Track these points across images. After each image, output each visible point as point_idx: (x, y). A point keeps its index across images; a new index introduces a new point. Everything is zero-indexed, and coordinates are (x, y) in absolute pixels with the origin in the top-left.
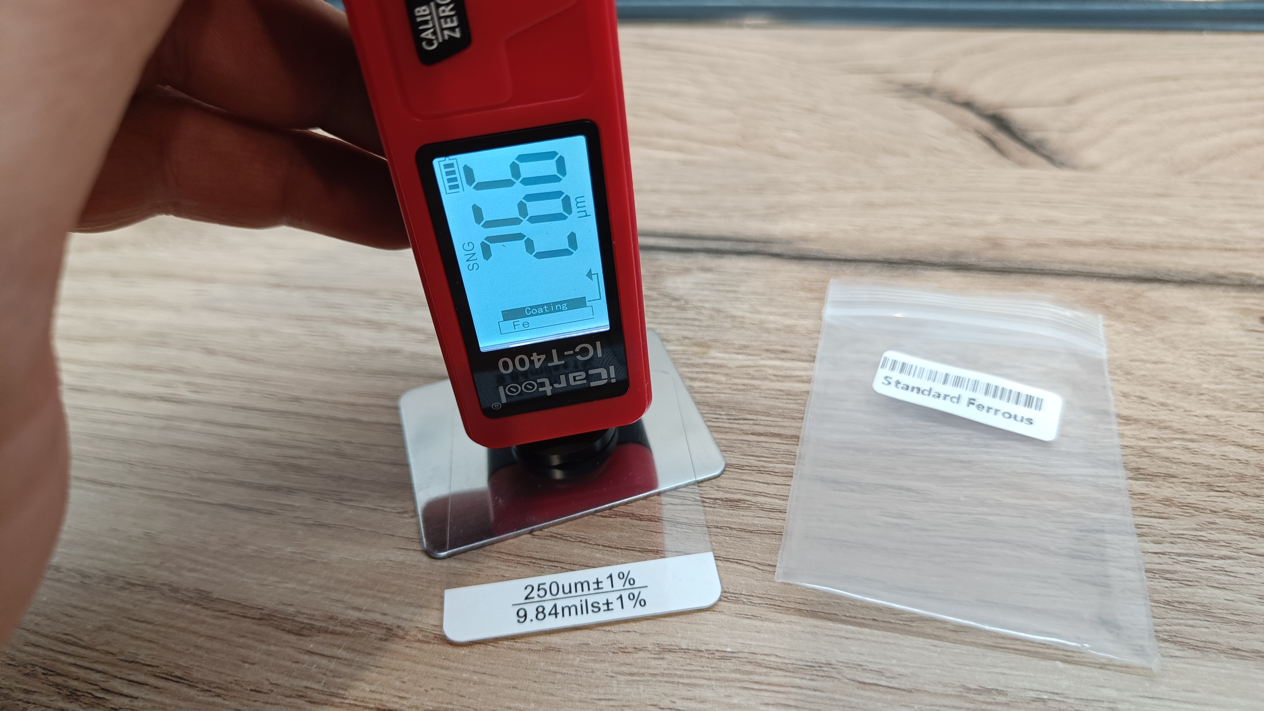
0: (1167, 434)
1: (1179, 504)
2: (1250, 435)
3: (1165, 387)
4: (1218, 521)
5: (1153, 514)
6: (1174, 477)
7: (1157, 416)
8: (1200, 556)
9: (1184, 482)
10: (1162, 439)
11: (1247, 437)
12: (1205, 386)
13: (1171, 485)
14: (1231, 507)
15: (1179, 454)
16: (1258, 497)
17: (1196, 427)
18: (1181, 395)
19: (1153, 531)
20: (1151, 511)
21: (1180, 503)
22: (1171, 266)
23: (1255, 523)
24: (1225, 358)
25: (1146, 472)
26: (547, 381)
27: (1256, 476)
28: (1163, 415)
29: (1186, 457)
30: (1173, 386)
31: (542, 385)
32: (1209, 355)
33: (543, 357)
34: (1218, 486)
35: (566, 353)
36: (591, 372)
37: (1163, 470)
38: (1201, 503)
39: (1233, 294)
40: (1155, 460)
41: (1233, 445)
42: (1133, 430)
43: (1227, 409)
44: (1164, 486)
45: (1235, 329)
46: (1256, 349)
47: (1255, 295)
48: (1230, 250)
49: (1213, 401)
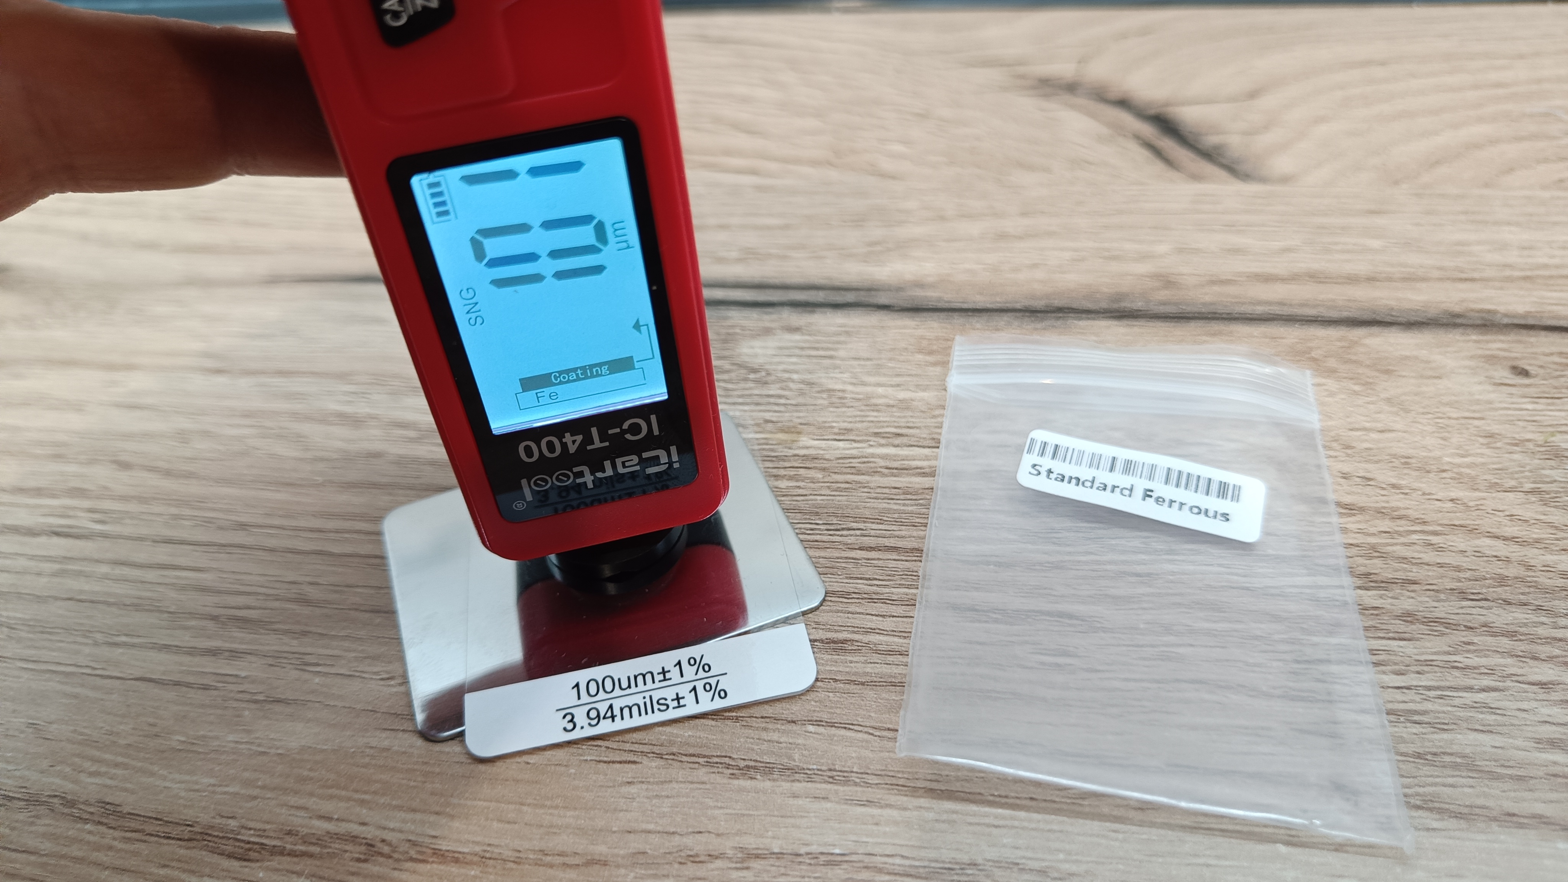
0: (1403, 526)
1: (1425, 620)
2: (1509, 523)
3: (1397, 463)
4: (1475, 640)
5: (1391, 635)
6: (1415, 583)
7: (1388, 502)
8: (1456, 689)
10: (1397, 532)
11: (1506, 526)
12: (1447, 459)
13: (1412, 594)
14: (1491, 620)
15: (1421, 552)
16: (1526, 605)
17: (1440, 515)
18: (1417, 473)
19: (1393, 658)
20: (1389, 631)
21: (1426, 618)
22: (1393, 303)
23: (1523, 640)
24: (1471, 421)
25: (1379, 578)
26: (585, 469)
27: (1520, 578)
28: (1396, 501)
29: (1429, 556)
30: (1406, 462)
31: (581, 474)
32: (1450, 418)
33: (579, 438)
34: (1473, 593)
35: (610, 432)
36: (645, 455)
37: (1400, 575)
38: (1453, 617)
39: (1474, 337)
40: (1389, 561)
41: (1488, 537)
42: (1359, 522)
43: (1477, 489)
44: (1403, 596)
45: (1480, 383)
46: (1509, 409)
47: (1502, 337)
48: (1466, 280)
49: (1458, 479)
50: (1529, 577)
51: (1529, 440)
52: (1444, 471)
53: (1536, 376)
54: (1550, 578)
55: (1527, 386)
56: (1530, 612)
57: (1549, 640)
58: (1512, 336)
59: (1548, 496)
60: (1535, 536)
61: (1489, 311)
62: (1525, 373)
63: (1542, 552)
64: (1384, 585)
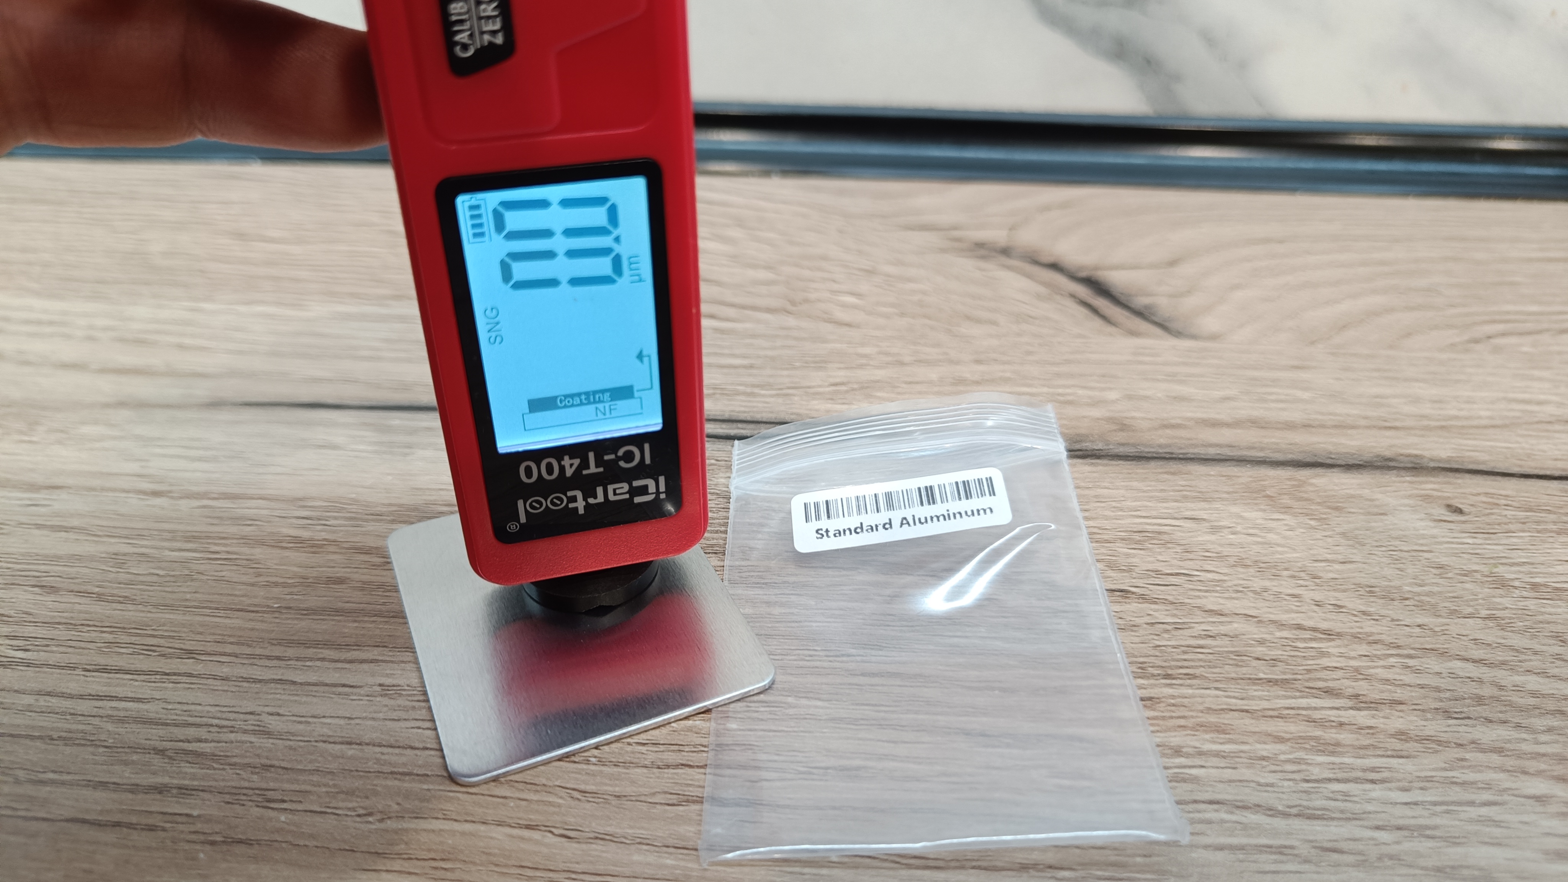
0: (1379, 650)
1: (1417, 738)
2: (1474, 647)
3: (1362, 591)
4: (1468, 756)
5: (1389, 753)
6: (1401, 703)
7: (1362, 628)
8: (1460, 804)
9: (1415, 710)
10: (1375, 656)
11: (1472, 649)
12: (1408, 588)
13: (1401, 714)
14: (1477, 737)
15: (1401, 674)
16: (1505, 723)
17: (1411, 640)
18: (1382, 601)
19: (1395, 775)
20: (1387, 749)
21: (1417, 736)
22: (1331, 448)
23: (1511, 756)
24: (1421, 554)
25: (1368, 699)
27: (1495, 697)
28: (1368, 626)
29: (1409, 678)
30: (1371, 591)
32: (1401, 551)
34: (1456, 712)
37: (1385, 696)
38: (1442, 734)
39: (1408, 479)
40: (1374, 683)
41: (1458, 659)
42: (1339, 646)
43: (1439, 616)
44: (1393, 716)
45: (1422, 520)
46: (1452, 543)
47: (1432, 479)
48: (1390, 428)
49: (1421, 606)
50: (1503, 696)
51: (1476, 571)
52: (1407, 599)
53: (1469, 514)
54: (1522, 697)
55: (1464, 522)
56: (1511, 729)
57: (1533, 755)
58: (1441, 478)
59: (1503, 622)
60: (1500, 658)
61: (1416, 456)
62: (1459, 511)
63: (1509, 673)
64: (1374, 705)
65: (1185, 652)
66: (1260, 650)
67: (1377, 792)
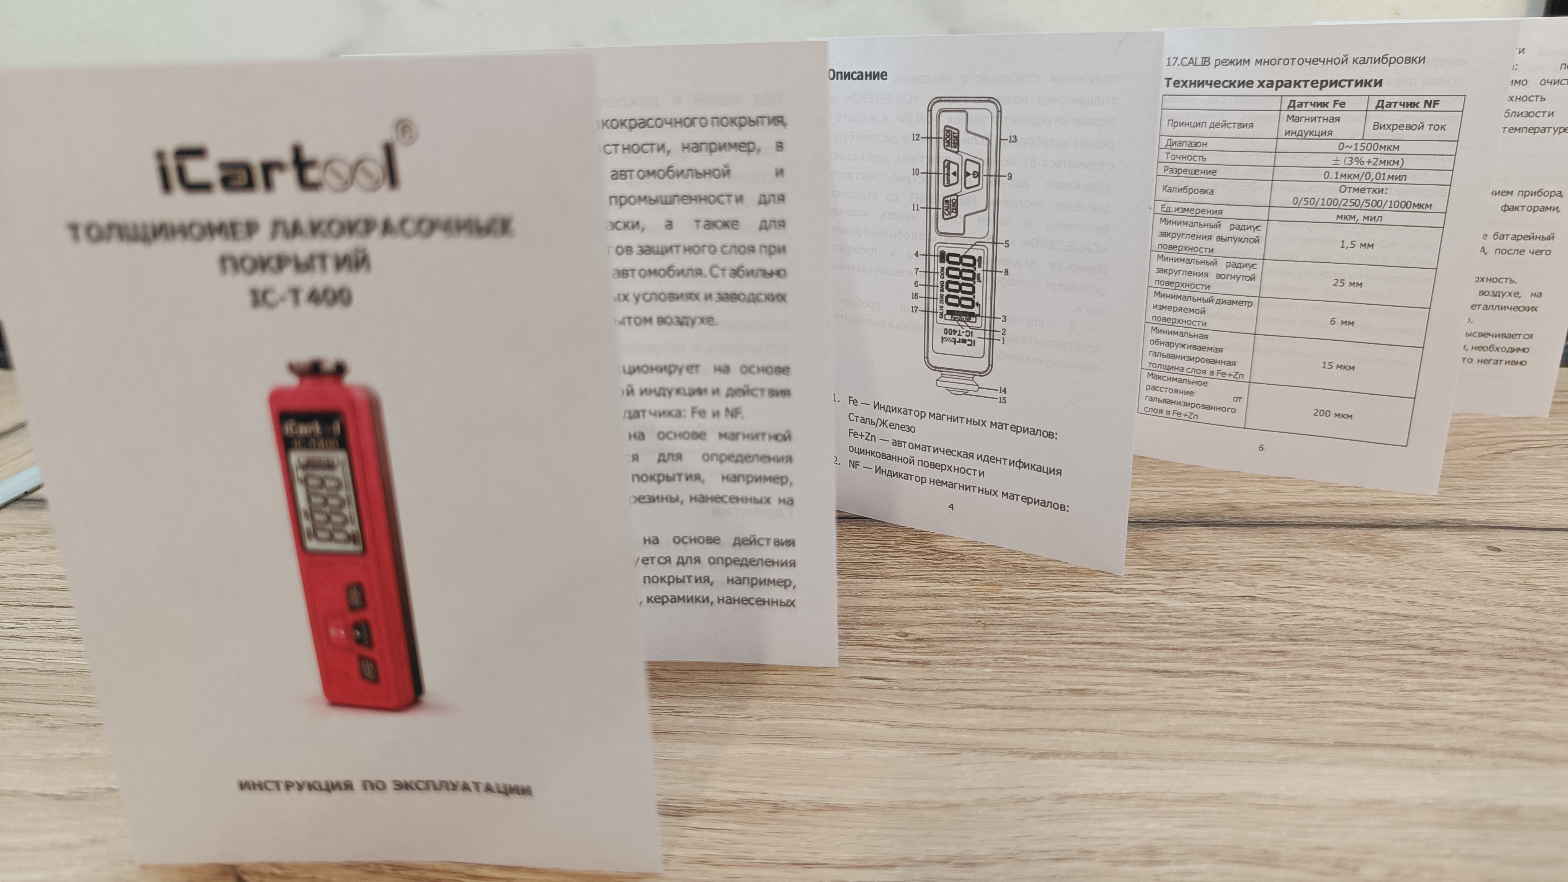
0: (1445, 624)
1: (1480, 669)
2: (1517, 621)
3: (1429, 594)
4: (1518, 677)
5: (1461, 676)
6: (1466, 651)
7: (1432, 613)
8: (1515, 701)
9: (1477, 655)
10: (1443, 627)
11: (1514, 624)
12: (1463, 592)
13: (1467, 657)
14: (1524, 668)
15: (1462, 637)
16: (1544, 660)
17: (1468, 619)
18: (1445, 599)
19: (1466, 687)
20: (1459, 675)
22: (1397, 516)
23: (1550, 677)
24: (1470, 573)
25: (1441, 650)
27: (1536, 647)
28: (1436, 612)
29: (1470, 639)
30: (1435, 594)
32: (1456, 572)
34: (1506, 655)
37: (1454, 648)
38: (1499, 667)
40: (1444, 641)
41: (1507, 628)
42: (1415, 623)
43: (1488, 606)
44: (1461, 658)
45: (1470, 555)
46: (1493, 567)
47: (1474, 532)
48: (1439, 504)
49: (1475, 601)
50: (1541, 647)
51: (1513, 582)
52: (1463, 598)
53: (1504, 551)
54: (1553, 647)
55: (1502, 556)
56: (1549, 663)
58: (1480, 531)
59: (1536, 608)
60: (1537, 627)
61: (1461, 520)
62: (1497, 549)
63: (1545, 635)
64: (1446, 653)
65: (1302, 628)
66: (1357, 626)
67: (1454, 696)
